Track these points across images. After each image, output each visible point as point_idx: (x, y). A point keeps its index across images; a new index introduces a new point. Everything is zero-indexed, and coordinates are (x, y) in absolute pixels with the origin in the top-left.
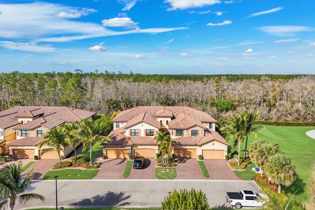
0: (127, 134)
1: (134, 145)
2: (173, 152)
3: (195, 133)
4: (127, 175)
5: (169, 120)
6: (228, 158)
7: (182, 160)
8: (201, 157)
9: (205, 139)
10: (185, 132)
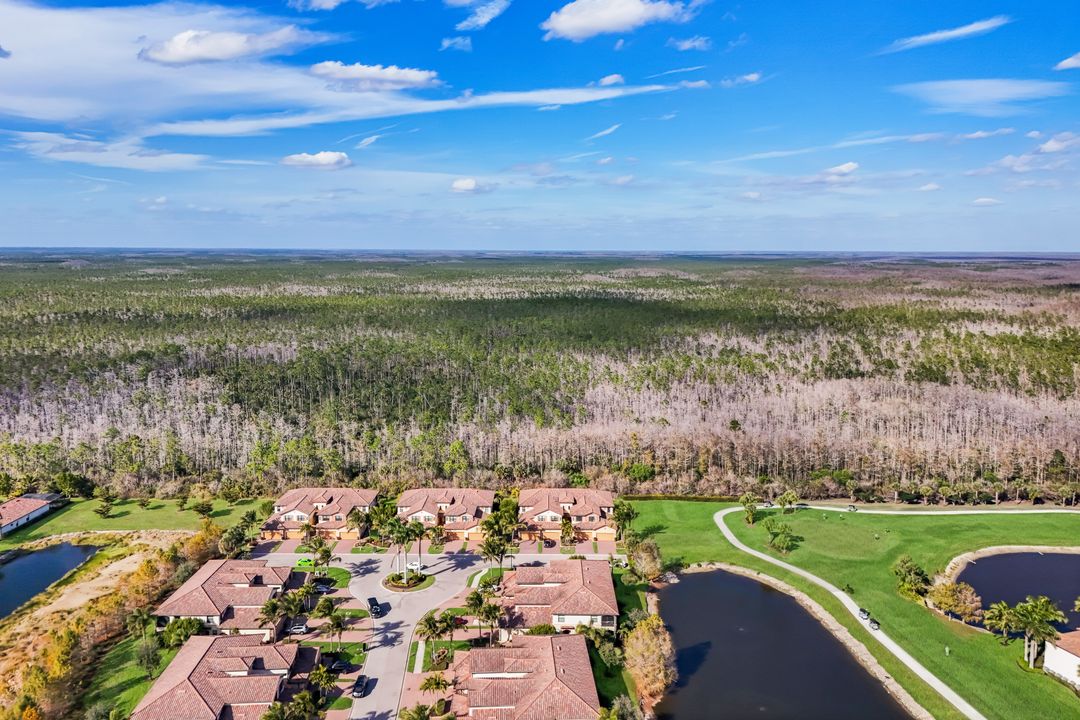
0: (536, 519)
1: (543, 530)
2: (573, 535)
3: (592, 519)
4: (540, 551)
5: (571, 505)
6: (616, 540)
7: (581, 541)
8: (596, 539)
9: (600, 525)
10: (584, 518)
